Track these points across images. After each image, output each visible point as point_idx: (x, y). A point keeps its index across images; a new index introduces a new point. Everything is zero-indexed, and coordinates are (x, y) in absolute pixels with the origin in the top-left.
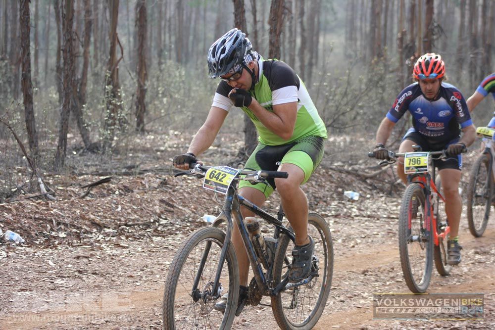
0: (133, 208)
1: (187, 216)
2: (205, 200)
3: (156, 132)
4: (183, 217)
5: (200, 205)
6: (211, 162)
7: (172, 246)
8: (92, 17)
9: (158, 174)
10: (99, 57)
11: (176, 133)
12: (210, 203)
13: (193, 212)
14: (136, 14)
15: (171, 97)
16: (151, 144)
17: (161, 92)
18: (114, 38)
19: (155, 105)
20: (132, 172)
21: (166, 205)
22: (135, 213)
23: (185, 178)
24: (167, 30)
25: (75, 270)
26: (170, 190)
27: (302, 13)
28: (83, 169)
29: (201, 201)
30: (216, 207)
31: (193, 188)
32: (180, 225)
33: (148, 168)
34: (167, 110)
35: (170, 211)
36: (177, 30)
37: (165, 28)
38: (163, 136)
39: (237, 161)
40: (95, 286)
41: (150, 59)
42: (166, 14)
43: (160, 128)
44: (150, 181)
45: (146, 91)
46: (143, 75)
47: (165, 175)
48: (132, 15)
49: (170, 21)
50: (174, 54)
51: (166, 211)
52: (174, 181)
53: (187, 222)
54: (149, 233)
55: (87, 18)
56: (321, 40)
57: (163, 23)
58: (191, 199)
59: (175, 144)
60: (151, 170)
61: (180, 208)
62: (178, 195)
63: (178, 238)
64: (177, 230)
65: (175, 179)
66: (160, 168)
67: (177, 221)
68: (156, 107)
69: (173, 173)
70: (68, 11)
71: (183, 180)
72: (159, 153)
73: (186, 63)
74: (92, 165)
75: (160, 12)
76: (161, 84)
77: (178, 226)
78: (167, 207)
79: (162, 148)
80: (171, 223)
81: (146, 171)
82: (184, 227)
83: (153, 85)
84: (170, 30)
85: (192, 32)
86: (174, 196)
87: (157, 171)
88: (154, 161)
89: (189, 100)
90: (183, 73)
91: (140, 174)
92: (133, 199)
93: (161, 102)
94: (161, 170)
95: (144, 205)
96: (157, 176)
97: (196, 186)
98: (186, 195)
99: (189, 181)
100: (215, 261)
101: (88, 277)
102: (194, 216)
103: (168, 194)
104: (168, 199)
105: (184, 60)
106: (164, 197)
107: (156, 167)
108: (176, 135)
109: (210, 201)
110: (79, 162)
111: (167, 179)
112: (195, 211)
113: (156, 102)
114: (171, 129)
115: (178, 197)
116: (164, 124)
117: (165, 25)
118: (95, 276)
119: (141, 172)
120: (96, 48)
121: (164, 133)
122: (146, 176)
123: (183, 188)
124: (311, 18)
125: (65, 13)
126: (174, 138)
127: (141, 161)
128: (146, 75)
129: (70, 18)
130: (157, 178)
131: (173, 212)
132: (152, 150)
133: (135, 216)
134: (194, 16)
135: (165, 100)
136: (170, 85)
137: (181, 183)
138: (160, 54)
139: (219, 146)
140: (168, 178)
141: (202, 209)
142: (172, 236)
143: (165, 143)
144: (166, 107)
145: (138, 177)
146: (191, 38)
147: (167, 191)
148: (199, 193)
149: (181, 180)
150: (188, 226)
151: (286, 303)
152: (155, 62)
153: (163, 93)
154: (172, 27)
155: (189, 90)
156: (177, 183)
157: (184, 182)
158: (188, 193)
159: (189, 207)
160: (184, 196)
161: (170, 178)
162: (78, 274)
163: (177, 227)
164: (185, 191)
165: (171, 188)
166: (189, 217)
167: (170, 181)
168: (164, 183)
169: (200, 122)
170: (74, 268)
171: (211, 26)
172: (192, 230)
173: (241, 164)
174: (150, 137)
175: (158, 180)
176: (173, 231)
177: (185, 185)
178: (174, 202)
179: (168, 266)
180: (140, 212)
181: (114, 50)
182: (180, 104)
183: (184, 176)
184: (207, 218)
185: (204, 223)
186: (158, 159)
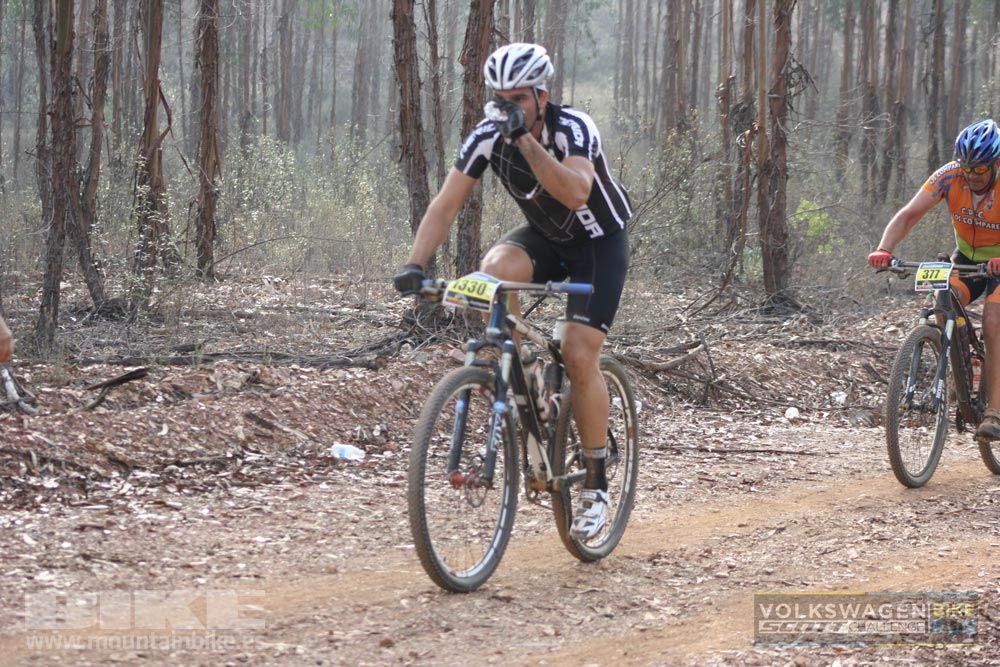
0: (193, 430)
1: (299, 446)
2: (335, 414)
3: (236, 279)
4: (291, 448)
5: (325, 424)
6: (347, 338)
7: (270, 505)
8: (108, 49)
9: (240, 362)
10: (122, 129)
11: (277, 280)
12: (345, 421)
13: (311, 438)
14: (198, 43)
15: (267, 207)
16: (226, 303)
17: (246, 198)
18: (154, 91)
19: (234, 223)
20: (189, 359)
21: (258, 423)
22: (196, 439)
23: (295, 370)
24: (259, 74)
25: (76, 552)
26: (265, 395)
28: (92, 352)
29: (328, 415)
30: (358, 428)
31: (311, 390)
32: (286, 464)
33: (222, 350)
34: (259, 235)
35: (265, 437)
36: (279, 74)
37: (255, 69)
38: (252, 286)
39: (399, 337)
40: (116, 585)
41: (225, 133)
42: (256, 42)
43: (245, 271)
44: (225, 375)
45: (216, 195)
46: (211, 164)
47: (255, 364)
48: (189, 44)
49: (264, 56)
50: (271, 122)
51: (258, 436)
52: (274, 376)
53: (299, 458)
54: (223, 479)
55: (99, 50)
57: (251, 60)
58: (308, 411)
59: (276, 302)
60: (227, 355)
61: (286, 429)
62: (282, 404)
64: (279, 473)
65: (276, 373)
66: (245, 349)
67: (279, 456)
68: (237, 229)
69: (270, 360)
70: (62, 36)
71: (291, 374)
72: (242, 320)
73: (297, 140)
74: (109, 344)
75: (246, 39)
76: (246, 182)
77: (282, 466)
78: (259, 428)
79: (249, 311)
80: (267, 460)
81: (218, 355)
82: (294, 469)
83: (231, 184)
84: (264, 75)
85: (308, 78)
86: (274, 406)
87: (239, 357)
88: (233, 336)
89: (302, 214)
90: (292, 160)
91: (205, 361)
92: (192, 412)
93: (248, 218)
94: (248, 354)
95: (213, 424)
96: (240, 366)
97: (318, 385)
98: (298, 404)
99: (303, 377)
100: (355, 535)
101: (101, 568)
102: (313, 447)
103: (261, 402)
104: (262, 411)
105: (292, 135)
106: (253, 409)
107: (238, 349)
108: (276, 284)
109: (344, 416)
110: (84, 338)
111: (259, 371)
112: (315, 435)
113: (238, 219)
114: (267, 273)
115: (281, 407)
116: (251, 265)
117: (255, 64)
118: (115, 565)
119: (208, 357)
120: (116, 110)
121: (253, 281)
122: (218, 366)
123: (292, 390)
125: (55, 39)
126: (273, 290)
127: (207, 336)
128: (217, 163)
129: (66, 49)
130: (240, 370)
131: (271, 437)
132: (230, 313)
133: (197, 445)
134: (312, 46)
135: (255, 213)
136: (264, 185)
137: (287, 381)
138: (245, 124)
139: (362, 307)
140: (262, 371)
141: (329, 431)
142: (270, 485)
143: (254, 300)
144: (257, 228)
145: (201, 369)
146: (307, 90)
147: (259, 397)
148: (323, 401)
149: (288, 374)
150: (301, 466)
152: (234, 138)
153: (250, 201)
154: (269, 67)
155: (303, 194)
156: (279, 378)
157: (294, 378)
158: (301, 400)
159: (303, 429)
160: (292, 405)
161: (266, 369)
162: (83, 562)
163: (279, 468)
164: (295, 396)
165: (267, 391)
166: (303, 448)
167: (266, 376)
168: (254, 380)
169: (323, 259)
170: (74, 549)
171: (349, 66)
172: (310, 474)
173: (407, 342)
174: (225, 288)
175: (242, 375)
176: (272, 475)
177: (295, 384)
178: (272, 417)
179: (261, 545)
180: (206, 437)
181: (154, 114)
182: (284, 221)
183: (294, 366)
184: (338, 450)
185: (333, 461)
186: (242, 331)
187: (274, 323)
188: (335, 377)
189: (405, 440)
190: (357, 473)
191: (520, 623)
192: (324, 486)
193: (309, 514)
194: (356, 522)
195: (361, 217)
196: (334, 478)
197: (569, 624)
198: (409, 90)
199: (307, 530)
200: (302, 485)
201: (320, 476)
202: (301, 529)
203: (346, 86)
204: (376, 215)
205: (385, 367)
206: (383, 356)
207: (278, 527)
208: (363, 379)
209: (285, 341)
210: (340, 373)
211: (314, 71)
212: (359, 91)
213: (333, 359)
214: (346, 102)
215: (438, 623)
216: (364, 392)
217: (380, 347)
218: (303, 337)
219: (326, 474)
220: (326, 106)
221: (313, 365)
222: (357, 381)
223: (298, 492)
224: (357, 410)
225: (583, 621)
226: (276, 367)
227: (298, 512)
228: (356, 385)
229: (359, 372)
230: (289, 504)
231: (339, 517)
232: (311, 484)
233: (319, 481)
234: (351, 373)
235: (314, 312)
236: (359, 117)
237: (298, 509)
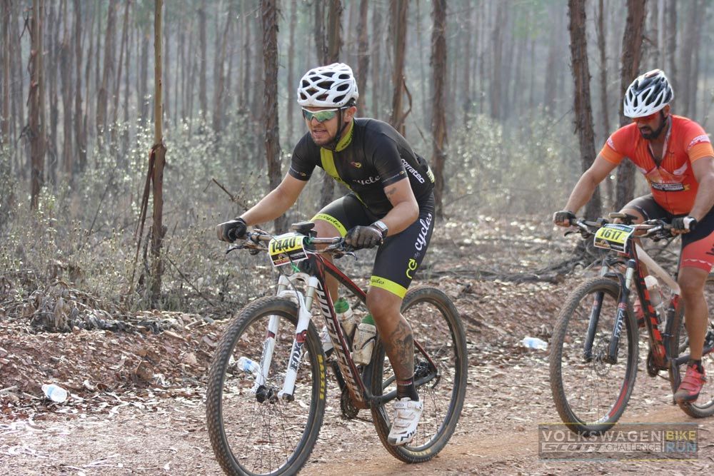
0: (423, 327)
1: (499, 338)
2: (526, 316)
3: (459, 218)
4: (494, 340)
5: (519, 323)
6: (537, 261)
7: (478, 381)
8: (368, 53)
9: (458, 278)
10: (379, 110)
11: (488, 219)
12: (533, 321)
13: (509, 333)
14: (432, 48)
15: (482, 167)
16: (450, 235)
17: (466, 160)
18: (400, 82)
19: (457, 178)
20: (422, 276)
21: (470, 322)
22: (425, 333)
23: (498, 284)
24: (478, 71)
25: (336, 414)
26: (476, 301)
27: (672, 47)
28: (353, 270)
29: (521, 317)
30: (543, 326)
31: (509, 298)
32: (490, 352)
33: (446, 269)
34: (476, 186)
35: (475, 332)
36: (492, 71)
37: (475, 67)
38: (470, 223)
39: (574, 260)
40: (365, 438)
41: (452, 114)
42: (476, 47)
43: (465, 212)
44: (447, 287)
45: (444, 158)
46: (441, 136)
47: (469, 279)
48: (428, 50)
49: (482, 58)
50: (487, 105)
51: (470, 331)
52: (482, 288)
53: (500, 348)
54: (444, 362)
55: (361, 54)
56: (701, 85)
57: (472, 62)
58: (507, 314)
59: (486, 235)
60: (450, 273)
61: (490, 326)
62: (488, 308)
63: (486, 371)
64: (485, 358)
65: (483, 286)
66: (463, 269)
67: (485, 346)
68: (460, 182)
69: (480, 276)
70: (332, 43)
71: (495, 286)
72: (462, 248)
73: (506, 117)
74: (365, 264)
75: (467, 45)
76: (467, 149)
77: (487, 353)
78: (471, 325)
79: (467, 241)
80: (476, 349)
81: (443, 273)
82: (496, 354)
83: (457, 150)
84: (482, 72)
85: (513, 73)
86: (482, 310)
87: (456, 274)
88: (455, 259)
89: (507, 171)
90: (500, 133)
91: (433, 277)
92: (423, 313)
93: (468, 174)
94: (465, 272)
95: (438, 323)
96: (458, 281)
97: (514, 295)
98: (499, 308)
99: (504, 289)
100: (539, 404)
101: (354, 425)
102: (510, 339)
103: (472, 307)
104: (474, 313)
105: (502, 114)
106: (466, 311)
107: (459, 268)
108: (487, 222)
109: (533, 318)
110: (348, 260)
111: (471, 284)
112: (511, 331)
113: (460, 175)
114: (481, 214)
115: (487, 311)
116: (470, 208)
117: (475, 64)
118: (364, 423)
119: (435, 274)
120: (375, 97)
121: (471, 220)
122: (442, 281)
123: (495, 298)
124: (686, 55)
125: (327, 45)
126: (485, 226)
127: (436, 260)
128: (445, 135)
129: (335, 53)
130: (458, 283)
131: (479, 332)
132: (453, 243)
133: (426, 338)
134: (516, 51)
135: (473, 171)
136: (481, 151)
137: (492, 292)
138: (467, 107)
139: (549, 238)
140: (474, 284)
141: (522, 328)
142: (478, 367)
143: (471, 234)
144: (474, 181)
145: (430, 282)
146: (513, 82)
147: (471, 303)
148: (518, 306)
149: (492, 286)
150: (501, 353)
151: (640, 466)
152: (460, 117)
153: (470, 162)
154: (486, 66)
155: (509, 158)
156: (486, 290)
157: (497, 290)
158: (502, 305)
159: (503, 326)
160: (496, 309)
161: (477, 283)
162: (341, 421)
163: (485, 355)
164: (498, 303)
165: (477, 299)
166: (503, 340)
167: (476, 288)
168: (468, 291)
169: (522, 204)
170: (335, 412)
171: (542, 66)
172: (507, 359)
173: (579, 264)
174: (451, 224)
175: (459, 287)
176: (479, 359)
177: (497, 293)
178: (481, 318)
179: (470, 410)
180: (432, 332)
181: (399, 100)
182: (495, 177)
183: (497, 281)
184: (528, 341)
185: (524, 350)
186: (462, 256)
187: (484, 250)
188: (527, 289)
189: (577, 335)
190: (541, 359)
191: (656, 469)
192: (517, 367)
193: (505, 388)
194: (540, 394)
195: (549, 174)
196: (524, 362)
197: (693, 470)
198: (581, 82)
199: (504, 400)
200: (502, 367)
201: (514, 361)
202: (500, 398)
203: (541, 79)
204: (561, 173)
205: (563, 282)
206: (562, 274)
207: (483, 397)
208: (547, 291)
209: (492, 263)
210: (531, 286)
211: (518, 69)
212: (550, 84)
213: (526, 276)
214: (541, 91)
215: (597, 468)
216: (547, 300)
217: (560, 267)
218: (505, 260)
219: (519, 359)
220: (527, 94)
221: (511, 280)
222: (542, 292)
223: (500, 372)
224: (542, 313)
225: (703, 468)
226: (484, 281)
227: (497, 386)
228: (541, 294)
229: (545, 286)
230: (491, 380)
231: (527, 390)
232: (508, 366)
233: (514, 364)
234: (539, 286)
235: (514, 242)
236: (549, 101)
237: (498, 384)
